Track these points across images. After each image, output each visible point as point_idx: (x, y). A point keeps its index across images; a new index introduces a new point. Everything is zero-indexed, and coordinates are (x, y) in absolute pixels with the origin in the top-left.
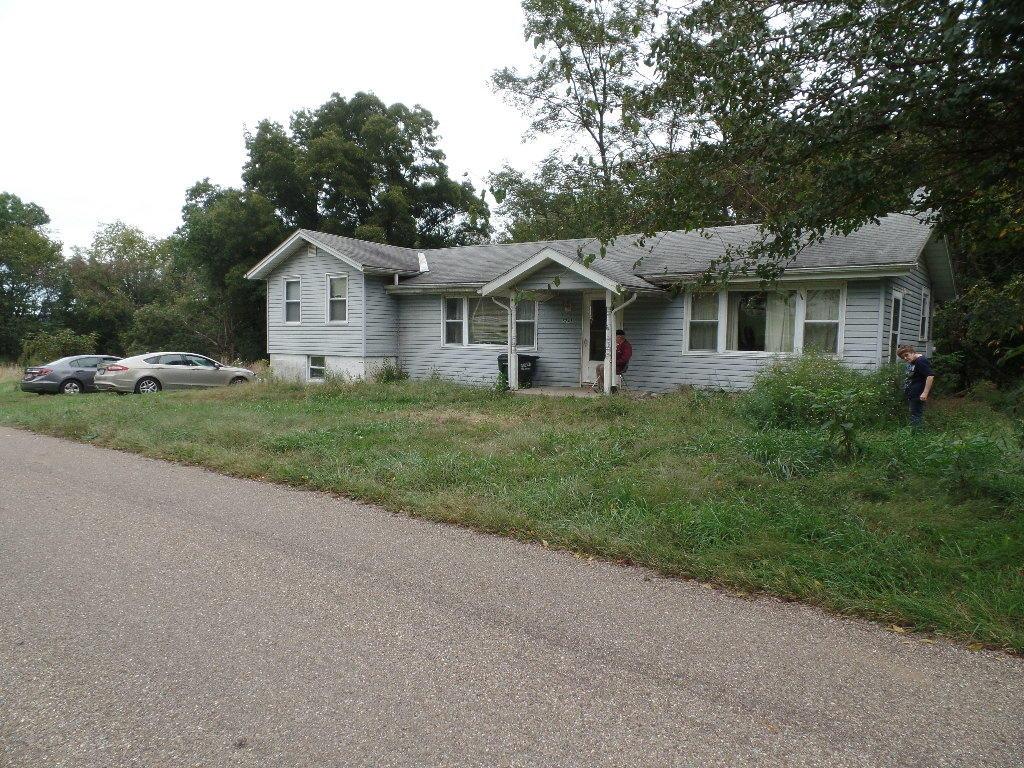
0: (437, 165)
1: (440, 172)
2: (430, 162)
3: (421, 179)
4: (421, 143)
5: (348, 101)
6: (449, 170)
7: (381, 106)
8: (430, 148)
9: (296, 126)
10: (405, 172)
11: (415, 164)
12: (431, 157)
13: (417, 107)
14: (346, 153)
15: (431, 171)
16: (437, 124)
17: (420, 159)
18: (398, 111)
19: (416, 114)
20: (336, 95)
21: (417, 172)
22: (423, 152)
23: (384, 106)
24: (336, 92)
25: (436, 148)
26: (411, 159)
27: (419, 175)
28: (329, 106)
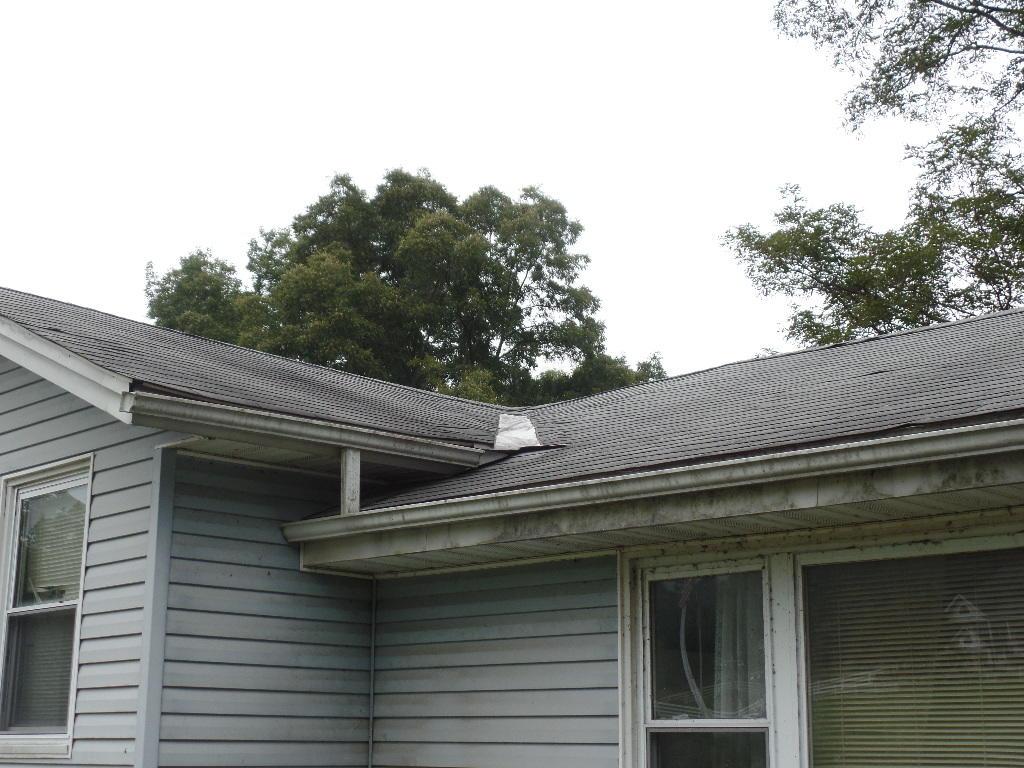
0: (577, 322)
1: (583, 337)
2: (559, 317)
3: (540, 360)
4: (538, 276)
5: (371, 194)
6: (607, 333)
7: (446, 201)
8: (561, 283)
9: (262, 264)
10: (500, 346)
11: (527, 323)
12: (564, 306)
13: (530, 192)
14: (357, 300)
15: (563, 338)
16: (576, 229)
17: (535, 311)
18: (487, 207)
19: (525, 208)
20: (343, 181)
21: (529, 343)
22: (543, 295)
23: (454, 200)
24: (342, 173)
25: (576, 285)
26: (517, 315)
27: (535, 351)
28: (325, 205)
